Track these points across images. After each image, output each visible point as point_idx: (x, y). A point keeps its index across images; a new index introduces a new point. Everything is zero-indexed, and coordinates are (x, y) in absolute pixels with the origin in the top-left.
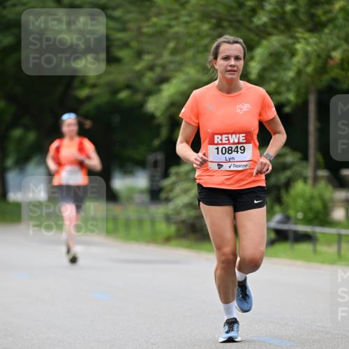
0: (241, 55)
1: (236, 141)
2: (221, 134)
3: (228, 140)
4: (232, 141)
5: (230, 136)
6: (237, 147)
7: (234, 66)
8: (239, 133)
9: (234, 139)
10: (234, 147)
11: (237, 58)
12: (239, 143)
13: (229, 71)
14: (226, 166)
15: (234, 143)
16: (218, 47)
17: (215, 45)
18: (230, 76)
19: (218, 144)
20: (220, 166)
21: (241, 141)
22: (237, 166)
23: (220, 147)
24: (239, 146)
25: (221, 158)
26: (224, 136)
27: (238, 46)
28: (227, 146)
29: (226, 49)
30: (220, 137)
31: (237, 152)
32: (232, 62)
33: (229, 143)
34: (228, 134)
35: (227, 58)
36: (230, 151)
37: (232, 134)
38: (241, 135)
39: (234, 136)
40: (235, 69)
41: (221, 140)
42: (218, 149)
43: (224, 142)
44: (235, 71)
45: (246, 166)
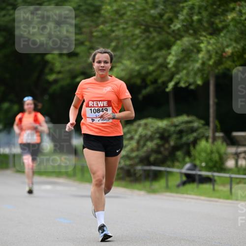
0: (109, 61)
1: (102, 105)
3: (97, 105)
5: (98, 102)
6: (103, 109)
8: (104, 101)
10: (101, 109)
11: (106, 62)
13: (100, 70)
15: (101, 107)
16: (95, 55)
18: (101, 73)
19: (91, 107)
20: (93, 120)
21: (105, 105)
23: (93, 109)
24: (104, 108)
25: (93, 115)
26: (95, 102)
27: (107, 55)
28: (96, 108)
29: (99, 57)
30: (92, 102)
31: (103, 111)
32: (102, 64)
33: (98, 107)
34: (97, 101)
35: (99, 62)
36: (98, 111)
38: (105, 102)
39: (101, 102)
40: (104, 68)
41: (93, 104)
42: (91, 110)
43: (95, 105)
44: (104, 70)
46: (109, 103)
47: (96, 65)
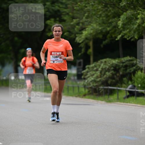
0: (61, 30)
2: (54, 52)
4: (57, 54)
7: (58, 34)
9: (58, 53)
10: (58, 56)
11: (59, 31)
12: (59, 55)
13: (57, 35)
14: (55, 62)
15: (58, 55)
16: (54, 28)
17: (53, 27)
20: (54, 62)
21: (60, 54)
22: (59, 62)
23: (54, 56)
24: (60, 56)
25: (54, 59)
27: (60, 27)
28: (56, 56)
29: (56, 28)
32: (57, 33)
35: (56, 31)
36: (57, 57)
37: (57, 52)
38: (60, 53)
42: (53, 56)
43: (55, 54)
44: (58, 35)
45: (62, 62)
46: (62, 53)
47: (54, 33)
